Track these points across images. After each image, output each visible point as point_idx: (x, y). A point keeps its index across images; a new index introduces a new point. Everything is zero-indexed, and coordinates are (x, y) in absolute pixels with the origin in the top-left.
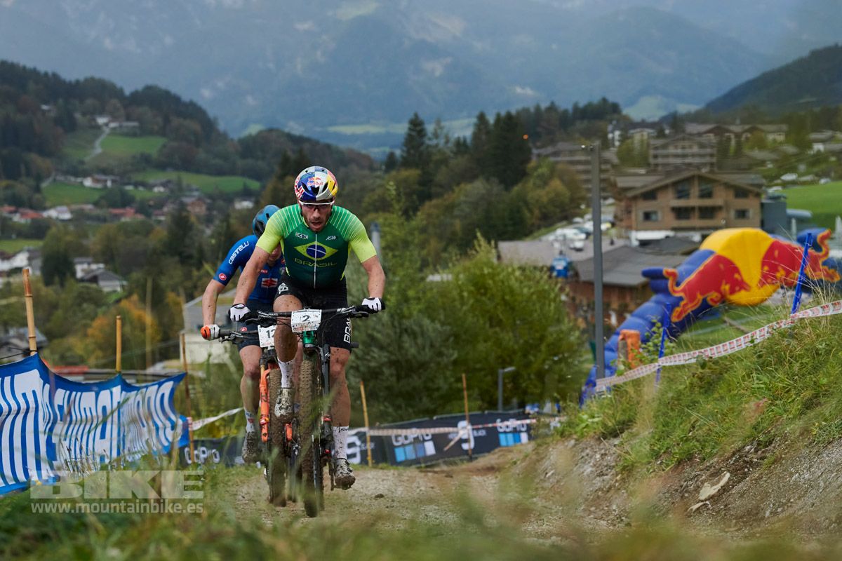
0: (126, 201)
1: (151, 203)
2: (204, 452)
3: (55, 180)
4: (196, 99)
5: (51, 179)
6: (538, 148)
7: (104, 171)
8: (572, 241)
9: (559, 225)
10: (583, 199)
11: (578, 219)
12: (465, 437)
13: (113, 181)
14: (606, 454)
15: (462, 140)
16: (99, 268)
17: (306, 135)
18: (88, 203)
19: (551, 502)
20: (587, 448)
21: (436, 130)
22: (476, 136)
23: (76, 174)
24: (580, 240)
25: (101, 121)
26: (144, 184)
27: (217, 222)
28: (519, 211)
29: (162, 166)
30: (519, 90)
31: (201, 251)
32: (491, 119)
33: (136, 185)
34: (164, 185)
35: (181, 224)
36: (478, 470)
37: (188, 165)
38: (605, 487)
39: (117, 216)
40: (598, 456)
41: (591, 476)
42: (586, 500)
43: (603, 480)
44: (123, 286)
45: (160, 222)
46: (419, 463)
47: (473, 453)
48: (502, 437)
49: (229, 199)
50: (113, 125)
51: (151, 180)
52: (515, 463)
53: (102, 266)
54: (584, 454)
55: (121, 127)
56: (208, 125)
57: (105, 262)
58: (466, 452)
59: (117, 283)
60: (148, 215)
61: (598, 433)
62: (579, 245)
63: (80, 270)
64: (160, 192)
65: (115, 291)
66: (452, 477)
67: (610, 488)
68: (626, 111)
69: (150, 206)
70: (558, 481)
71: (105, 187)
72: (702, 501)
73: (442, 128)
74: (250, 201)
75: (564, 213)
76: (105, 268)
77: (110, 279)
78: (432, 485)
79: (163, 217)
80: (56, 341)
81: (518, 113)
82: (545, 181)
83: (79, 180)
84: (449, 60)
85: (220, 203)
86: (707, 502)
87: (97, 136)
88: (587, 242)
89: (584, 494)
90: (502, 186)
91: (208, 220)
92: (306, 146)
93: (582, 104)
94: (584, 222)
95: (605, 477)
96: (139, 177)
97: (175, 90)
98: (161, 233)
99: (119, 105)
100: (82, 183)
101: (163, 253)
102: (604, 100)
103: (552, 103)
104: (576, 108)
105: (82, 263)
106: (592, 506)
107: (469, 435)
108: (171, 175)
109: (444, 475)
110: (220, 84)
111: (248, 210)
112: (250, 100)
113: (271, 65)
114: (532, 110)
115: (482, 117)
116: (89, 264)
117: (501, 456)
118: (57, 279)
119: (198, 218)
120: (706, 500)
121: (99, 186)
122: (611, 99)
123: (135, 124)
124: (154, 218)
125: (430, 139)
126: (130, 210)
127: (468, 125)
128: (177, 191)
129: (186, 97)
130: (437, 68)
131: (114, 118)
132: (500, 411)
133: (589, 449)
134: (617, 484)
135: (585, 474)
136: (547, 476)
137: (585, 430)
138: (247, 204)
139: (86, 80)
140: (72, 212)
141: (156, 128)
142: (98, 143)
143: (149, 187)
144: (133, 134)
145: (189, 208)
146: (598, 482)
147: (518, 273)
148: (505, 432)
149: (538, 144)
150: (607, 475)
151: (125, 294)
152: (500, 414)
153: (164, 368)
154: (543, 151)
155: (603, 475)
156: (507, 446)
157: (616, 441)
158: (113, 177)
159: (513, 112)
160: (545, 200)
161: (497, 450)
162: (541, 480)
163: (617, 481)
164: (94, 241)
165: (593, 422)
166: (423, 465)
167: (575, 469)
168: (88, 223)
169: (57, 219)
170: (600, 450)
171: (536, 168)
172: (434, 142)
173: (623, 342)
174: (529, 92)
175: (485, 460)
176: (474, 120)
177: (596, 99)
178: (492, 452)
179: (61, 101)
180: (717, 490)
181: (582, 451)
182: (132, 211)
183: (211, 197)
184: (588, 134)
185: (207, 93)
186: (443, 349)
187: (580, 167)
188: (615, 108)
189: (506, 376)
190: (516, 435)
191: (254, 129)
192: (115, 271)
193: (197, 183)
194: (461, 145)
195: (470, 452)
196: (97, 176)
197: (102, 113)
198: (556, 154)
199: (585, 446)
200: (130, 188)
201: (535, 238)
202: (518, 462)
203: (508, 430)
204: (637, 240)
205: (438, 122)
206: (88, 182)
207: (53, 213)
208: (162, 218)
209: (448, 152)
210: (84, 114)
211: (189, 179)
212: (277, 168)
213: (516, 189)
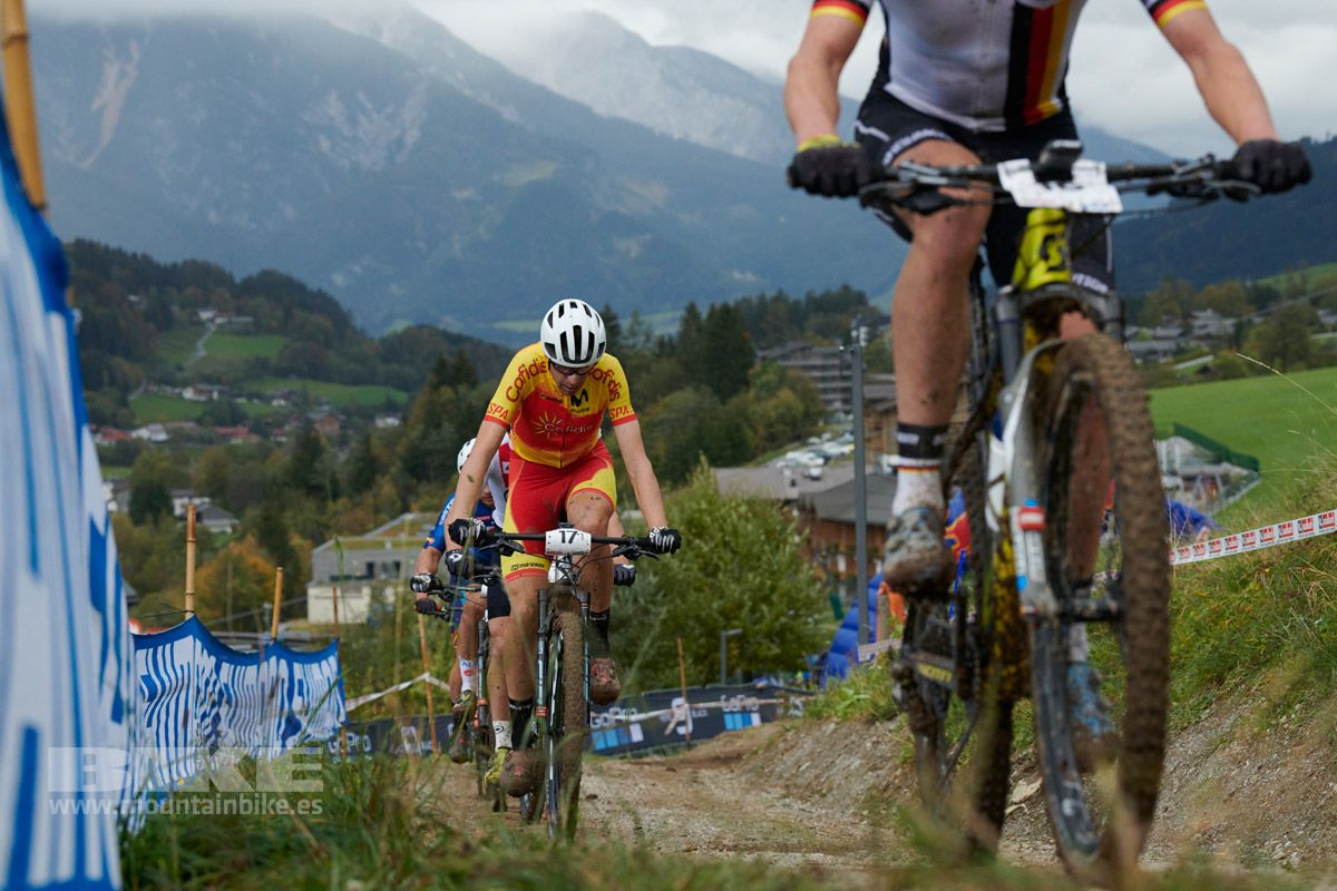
0: (236, 418)
1: (270, 420)
2: (350, 738)
3: (146, 391)
4: (325, 287)
5: (141, 390)
6: (763, 349)
7: (209, 380)
8: (807, 466)
9: (792, 446)
10: (821, 414)
11: (814, 440)
12: (682, 718)
13: (220, 392)
14: (878, 742)
15: (666, 339)
16: (203, 503)
17: (466, 333)
18: (187, 419)
19: (809, 803)
20: (851, 735)
21: (632, 326)
22: (684, 335)
23: (173, 384)
24: (817, 466)
25: (205, 315)
26: (259, 396)
27: (353, 445)
28: (738, 428)
29: (282, 373)
30: (737, 275)
31: (335, 482)
32: (704, 313)
33: (250, 397)
34: (285, 397)
35: (310, 447)
36: (700, 761)
37: (318, 372)
38: (880, 784)
39: (225, 437)
40: (869, 745)
41: (862, 771)
42: (856, 800)
43: (878, 776)
44: (234, 528)
45: (280, 444)
46: (624, 751)
47: (692, 739)
48: (728, 718)
49: (369, 414)
50: (219, 321)
51: (268, 390)
52: (756, 753)
53: (207, 500)
54: (847, 742)
55: (230, 322)
56: (341, 320)
57: (211, 495)
58: (682, 738)
59: (227, 522)
60: (265, 435)
61: (865, 715)
62: (815, 472)
63: (178, 505)
64: (280, 407)
65: (224, 533)
66: (674, 770)
67: (887, 786)
68: (872, 302)
69: (268, 424)
70: (817, 777)
71: (210, 400)
72: (1016, 804)
73: (639, 324)
74: (395, 417)
75: (797, 430)
76: (210, 503)
77: (218, 517)
78: (652, 782)
79: (285, 438)
80: (150, 596)
81: (738, 305)
82: (771, 390)
83: (177, 390)
84: (648, 237)
85: (356, 420)
86: (1023, 805)
87: (199, 336)
88: (826, 468)
89: (853, 793)
90: (715, 398)
91: (343, 442)
92: (468, 347)
93: (819, 292)
94: (822, 443)
95: (879, 772)
96: (254, 387)
97: (299, 274)
98: (282, 458)
99: (227, 296)
100: (180, 394)
101: (286, 484)
102: (846, 288)
103: (781, 292)
104: (810, 298)
105: (181, 497)
106: (864, 809)
107: (686, 716)
108: (294, 384)
109: (665, 768)
110: (357, 269)
111: (394, 428)
112: (394, 288)
113: (421, 244)
114: (755, 301)
115: (692, 310)
116: (191, 498)
117: (729, 742)
118: (149, 517)
119: (329, 439)
120: (1021, 802)
121: (203, 398)
122: (856, 286)
123: (249, 319)
124: (272, 439)
125: (625, 338)
126: (242, 429)
127: (673, 320)
128: (303, 403)
129: (313, 284)
130: (633, 247)
131: (222, 311)
132: (722, 685)
133: (854, 734)
134: (897, 781)
135: (852, 767)
136: (801, 769)
137: (849, 710)
138: (392, 421)
139: (186, 263)
140: (168, 432)
141: (274, 324)
142: (200, 344)
143: (267, 400)
144: (245, 332)
145: (317, 426)
146: (870, 778)
147: (743, 509)
148: (732, 712)
149: (763, 344)
150: (881, 769)
151: (237, 535)
152: (722, 689)
153: (287, 629)
154: (769, 353)
155: (876, 769)
156: (734, 729)
157: (892, 726)
158: (221, 387)
159: (731, 303)
160: (773, 414)
161: (722, 735)
162: (793, 775)
163: (896, 777)
164: (197, 469)
165: (858, 700)
166: (629, 754)
167: (838, 761)
168: (190, 445)
169: (149, 439)
170: (871, 736)
171: (758, 375)
172: (631, 342)
173: (884, 597)
174: (750, 277)
175: (705, 748)
176: (681, 313)
177: (835, 286)
178: (717, 737)
179: (153, 290)
180: (1034, 790)
181: (846, 738)
182: (246, 430)
183: (345, 412)
184: (826, 332)
185: (339, 279)
186: (650, 606)
187: (816, 374)
188: (860, 299)
189: (730, 639)
190: (746, 715)
191: (399, 326)
192: (226, 507)
193: (329, 394)
194: (665, 347)
195: (688, 738)
196: (201, 386)
197: (205, 306)
198: (784, 357)
199: (848, 731)
200: (242, 401)
201: (759, 464)
202: (760, 752)
203: (735, 710)
204: (889, 465)
205: (635, 315)
206: (189, 394)
207: (144, 433)
208: (283, 439)
209: (647, 353)
210: (183, 307)
211: (318, 389)
212: (431, 378)
213: (735, 400)
